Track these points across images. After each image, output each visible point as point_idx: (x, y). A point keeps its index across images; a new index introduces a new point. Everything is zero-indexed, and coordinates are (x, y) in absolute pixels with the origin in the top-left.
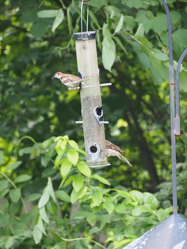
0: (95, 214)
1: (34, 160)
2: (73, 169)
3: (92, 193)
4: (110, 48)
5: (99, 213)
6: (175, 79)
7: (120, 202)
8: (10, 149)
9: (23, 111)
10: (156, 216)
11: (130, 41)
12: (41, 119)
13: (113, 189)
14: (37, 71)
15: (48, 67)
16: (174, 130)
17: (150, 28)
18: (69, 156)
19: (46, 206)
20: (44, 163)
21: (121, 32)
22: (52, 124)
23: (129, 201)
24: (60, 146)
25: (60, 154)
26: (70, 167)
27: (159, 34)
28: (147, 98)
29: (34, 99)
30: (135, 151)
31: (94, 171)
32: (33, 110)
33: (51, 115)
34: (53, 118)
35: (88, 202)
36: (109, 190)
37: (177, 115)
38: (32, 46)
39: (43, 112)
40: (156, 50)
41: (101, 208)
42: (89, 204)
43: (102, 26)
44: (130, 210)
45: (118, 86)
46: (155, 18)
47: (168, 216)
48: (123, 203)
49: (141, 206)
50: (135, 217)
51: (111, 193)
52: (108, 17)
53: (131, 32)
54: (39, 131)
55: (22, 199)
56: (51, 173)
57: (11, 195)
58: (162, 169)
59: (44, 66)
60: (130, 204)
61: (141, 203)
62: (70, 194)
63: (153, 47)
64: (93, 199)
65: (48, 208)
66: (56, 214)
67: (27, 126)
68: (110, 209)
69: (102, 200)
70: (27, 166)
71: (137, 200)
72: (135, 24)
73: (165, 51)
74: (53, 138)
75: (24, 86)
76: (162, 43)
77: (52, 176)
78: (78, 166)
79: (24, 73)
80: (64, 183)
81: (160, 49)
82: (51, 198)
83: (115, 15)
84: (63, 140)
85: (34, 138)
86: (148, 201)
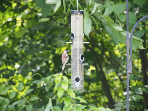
1: (39, 88)
2: (65, 93)
3: (76, 107)
4: (88, 23)
6: (130, 40)
8: (25, 82)
11: (100, 19)
12: (44, 64)
14: (43, 35)
17: (112, 11)
18: (63, 85)
20: (47, 89)
21: (95, 13)
22: (50, 68)
25: (57, 84)
26: (63, 92)
27: (118, 15)
28: (107, 53)
29: (41, 52)
30: (99, 85)
31: (77, 95)
33: (50, 62)
34: (51, 64)
36: (85, 106)
38: (40, 21)
39: (45, 60)
40: (116, 24)
43: (83, 10)
45: (90, 46)
46: (115, 5)
51: (86, 108)
52: (87, 4)
53: (101, 13)
58: (115, 96)
59: (47, 32)
62: (62, 108)
63: (114, 23)
70: (35, 92)
72: (104, 9)
73: (121, 25)
74: (53, 75)
76: (119, 20)
77: (51, 97)
78: (68, 92)
79: (34, 37)
80: (59, 101)
81: (118, 24)
82: (51, 110)
83: (92, 3)
84: (59, 76)
85: (41, 75)
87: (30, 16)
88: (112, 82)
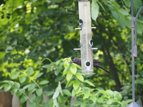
0: (86, 103)
1: (49, 73)
2: (73, 77)
3: (84, 91)
4: (96, 8)
5: (87, 103)
6: (134, 25)
7: (100, 96)
8: (35, 66)
9: (44, 45)
10: (120, 105)
11: (107, 4)
12: (54, 49)
13: (96, 89)
14: (52, 21)
15: (58, 20)
16: (134, 54)
18: (71, 69)
19: (57, 98)
20: (56, 74)
22: (60, 53)
23: (106, 96)
24: (66, 64)
25: (66, 68)
26: (72, 75)
28: (114, 38)
29: (50, 38)
31: (85, 79)
32: (49, 44)
33: (59, 47)
34: (60, 49)
35: (82, 96)
36: (93, 89)
37: (135, 45)
38: (49, 7)
39: (55, 45)
40: (122, 9)
41: (89, 100)
42: (82, 97)
44: (106, 101)
45: (98, 31)
47: (127, 105)
48: (102, 97)
49: (112, 99)
50: (109, 105)
51: (94, 91)
54: (53, 56)
55: (43, 94)
56: (60, 79)
57: (37, 92)
59: (56, 19)
60: (106, 98)
61: (112, 97)
62: (71, 91)
63: (120, 8)
64: (85, 94)
65: (58, 99)
66: (63, 103)
67: (46, 53)
68: (95, 100)
69: (90, 95)
70: (45, 76)
71: (110, 95)
73: (127, 10)
74: (62, 59)
75: (44, 30)
76: (126, 6)
77: (61, 81)
78: (76, 75)
79: (44, 23)
80: (68, 85)
81: (124, 9)
82: (60, 94)
84: (68, 60)
86: (116, 96)
87: (39, 3)
88: (119, 66)
